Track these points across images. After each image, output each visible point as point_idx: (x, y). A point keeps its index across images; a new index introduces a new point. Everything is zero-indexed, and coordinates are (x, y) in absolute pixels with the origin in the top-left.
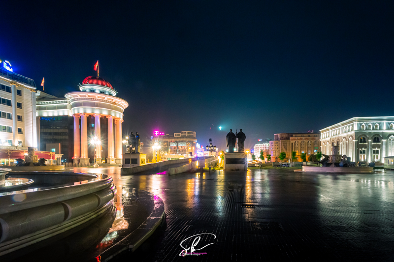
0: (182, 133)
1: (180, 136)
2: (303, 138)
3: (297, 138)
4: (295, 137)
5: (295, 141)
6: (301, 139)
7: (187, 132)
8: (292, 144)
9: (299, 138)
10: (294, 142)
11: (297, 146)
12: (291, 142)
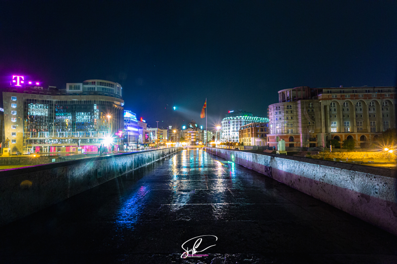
0: (87, 84)
1: (81, 90)
2: (347, 95)
3: (334, 95)
4: (328, 92)
5: (330, 102)
6: (343, 98)
7: (96, 81)
8: (325, 107)
9: (339, 95)
10: (328, 103)
11: (333, 112)
12: (323, 103)
